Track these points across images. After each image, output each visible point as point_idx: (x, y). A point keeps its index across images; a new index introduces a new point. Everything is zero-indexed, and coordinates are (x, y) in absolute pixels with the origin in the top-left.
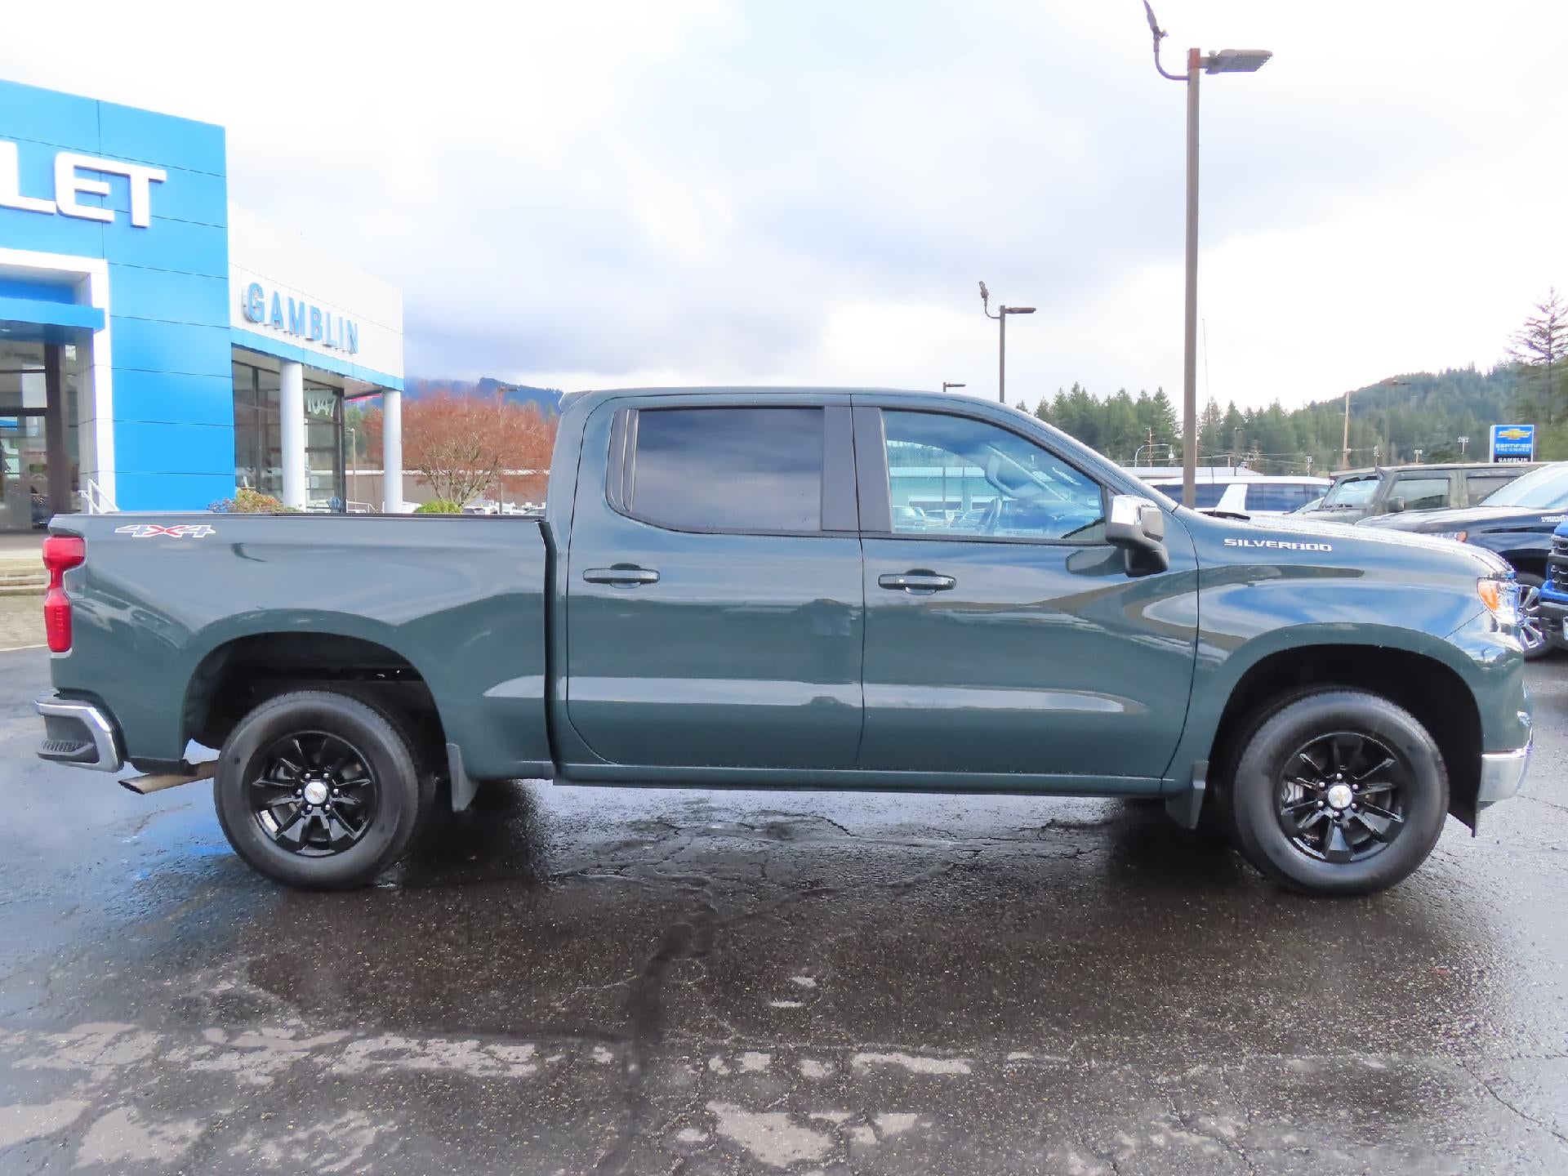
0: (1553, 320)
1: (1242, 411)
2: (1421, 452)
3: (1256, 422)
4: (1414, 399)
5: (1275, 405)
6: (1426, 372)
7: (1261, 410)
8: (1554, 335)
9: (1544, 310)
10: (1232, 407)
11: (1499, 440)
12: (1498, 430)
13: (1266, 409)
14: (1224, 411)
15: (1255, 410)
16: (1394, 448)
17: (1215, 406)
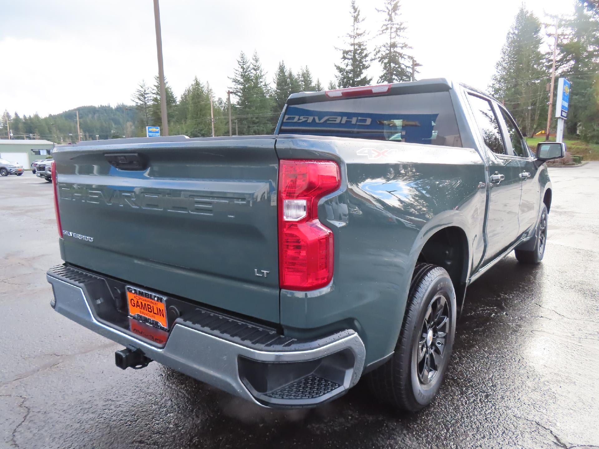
0: (145, 91)
1: (21, 117)
2: (98, 136)
3: (29, 121)
4: (90, 116)
5: (36, 115)
6: (93, 105)
7: (30, 116)
8: (146, 96)
9: (142, 87)
10: (16, 114)
11: (150, 132)
12: (149, 128)
13: (32, 116)
14: (13, 116)
15: (27, 116)
16: (87, 134)
17: (8, 113)
